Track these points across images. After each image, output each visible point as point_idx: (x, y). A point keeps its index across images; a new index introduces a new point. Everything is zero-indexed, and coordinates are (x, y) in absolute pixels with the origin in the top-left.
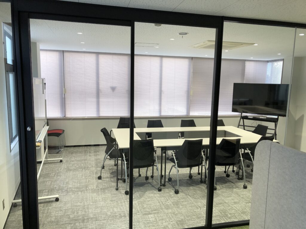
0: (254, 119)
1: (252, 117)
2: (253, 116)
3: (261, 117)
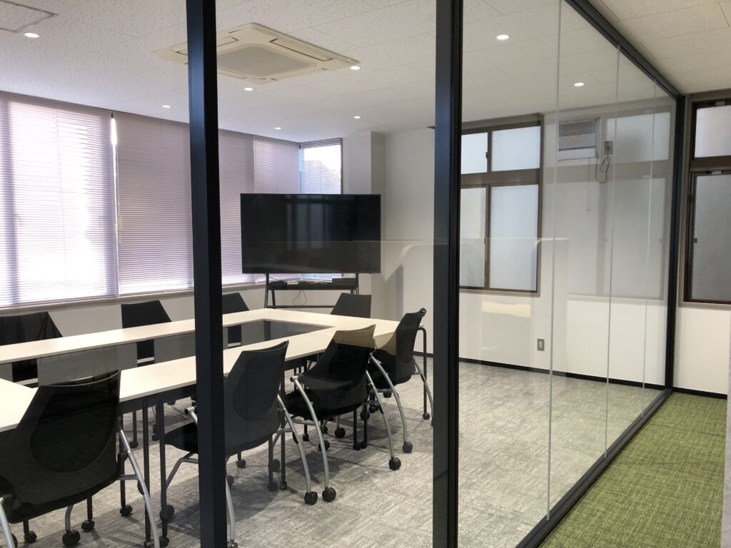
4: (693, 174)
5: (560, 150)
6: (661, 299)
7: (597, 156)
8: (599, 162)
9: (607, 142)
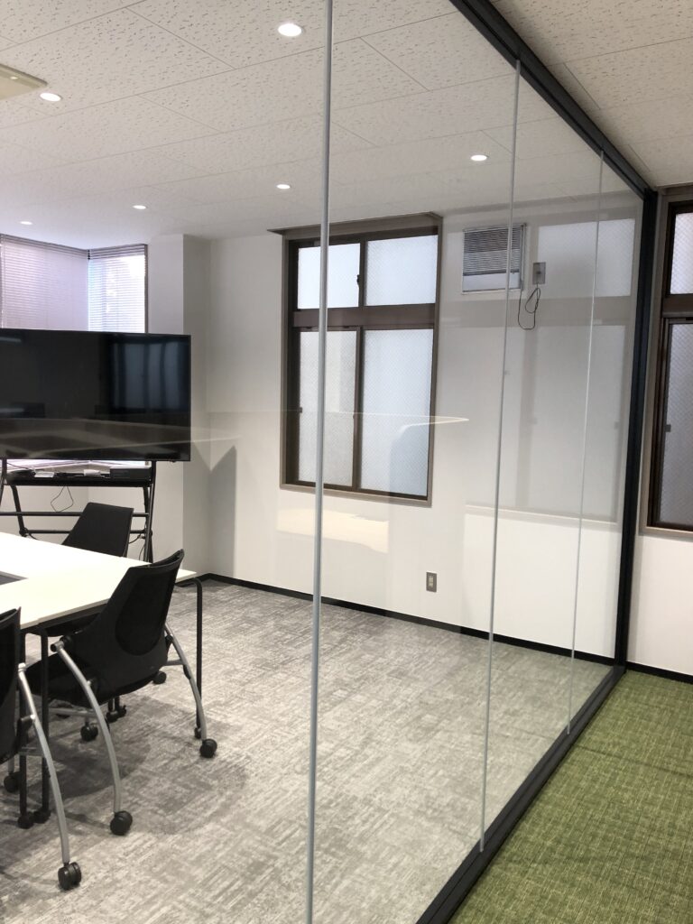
0: (62, 480)
1: (50, 475)
2: (56, 469)
3: (86, 472)
4: (667, 320)
5: (465, 274)
6: (613, 520)
7: (521, 285)
8: (525, 296)
9: (537, 265)
